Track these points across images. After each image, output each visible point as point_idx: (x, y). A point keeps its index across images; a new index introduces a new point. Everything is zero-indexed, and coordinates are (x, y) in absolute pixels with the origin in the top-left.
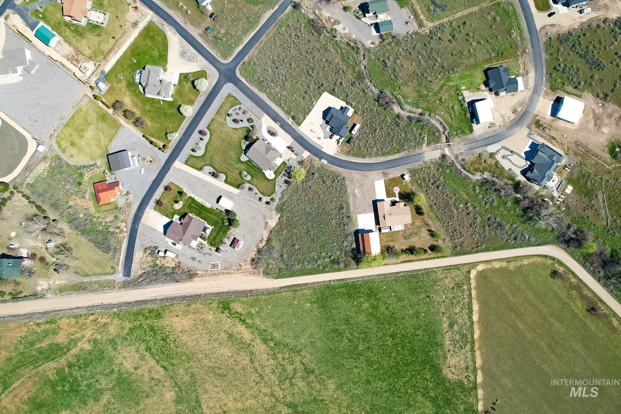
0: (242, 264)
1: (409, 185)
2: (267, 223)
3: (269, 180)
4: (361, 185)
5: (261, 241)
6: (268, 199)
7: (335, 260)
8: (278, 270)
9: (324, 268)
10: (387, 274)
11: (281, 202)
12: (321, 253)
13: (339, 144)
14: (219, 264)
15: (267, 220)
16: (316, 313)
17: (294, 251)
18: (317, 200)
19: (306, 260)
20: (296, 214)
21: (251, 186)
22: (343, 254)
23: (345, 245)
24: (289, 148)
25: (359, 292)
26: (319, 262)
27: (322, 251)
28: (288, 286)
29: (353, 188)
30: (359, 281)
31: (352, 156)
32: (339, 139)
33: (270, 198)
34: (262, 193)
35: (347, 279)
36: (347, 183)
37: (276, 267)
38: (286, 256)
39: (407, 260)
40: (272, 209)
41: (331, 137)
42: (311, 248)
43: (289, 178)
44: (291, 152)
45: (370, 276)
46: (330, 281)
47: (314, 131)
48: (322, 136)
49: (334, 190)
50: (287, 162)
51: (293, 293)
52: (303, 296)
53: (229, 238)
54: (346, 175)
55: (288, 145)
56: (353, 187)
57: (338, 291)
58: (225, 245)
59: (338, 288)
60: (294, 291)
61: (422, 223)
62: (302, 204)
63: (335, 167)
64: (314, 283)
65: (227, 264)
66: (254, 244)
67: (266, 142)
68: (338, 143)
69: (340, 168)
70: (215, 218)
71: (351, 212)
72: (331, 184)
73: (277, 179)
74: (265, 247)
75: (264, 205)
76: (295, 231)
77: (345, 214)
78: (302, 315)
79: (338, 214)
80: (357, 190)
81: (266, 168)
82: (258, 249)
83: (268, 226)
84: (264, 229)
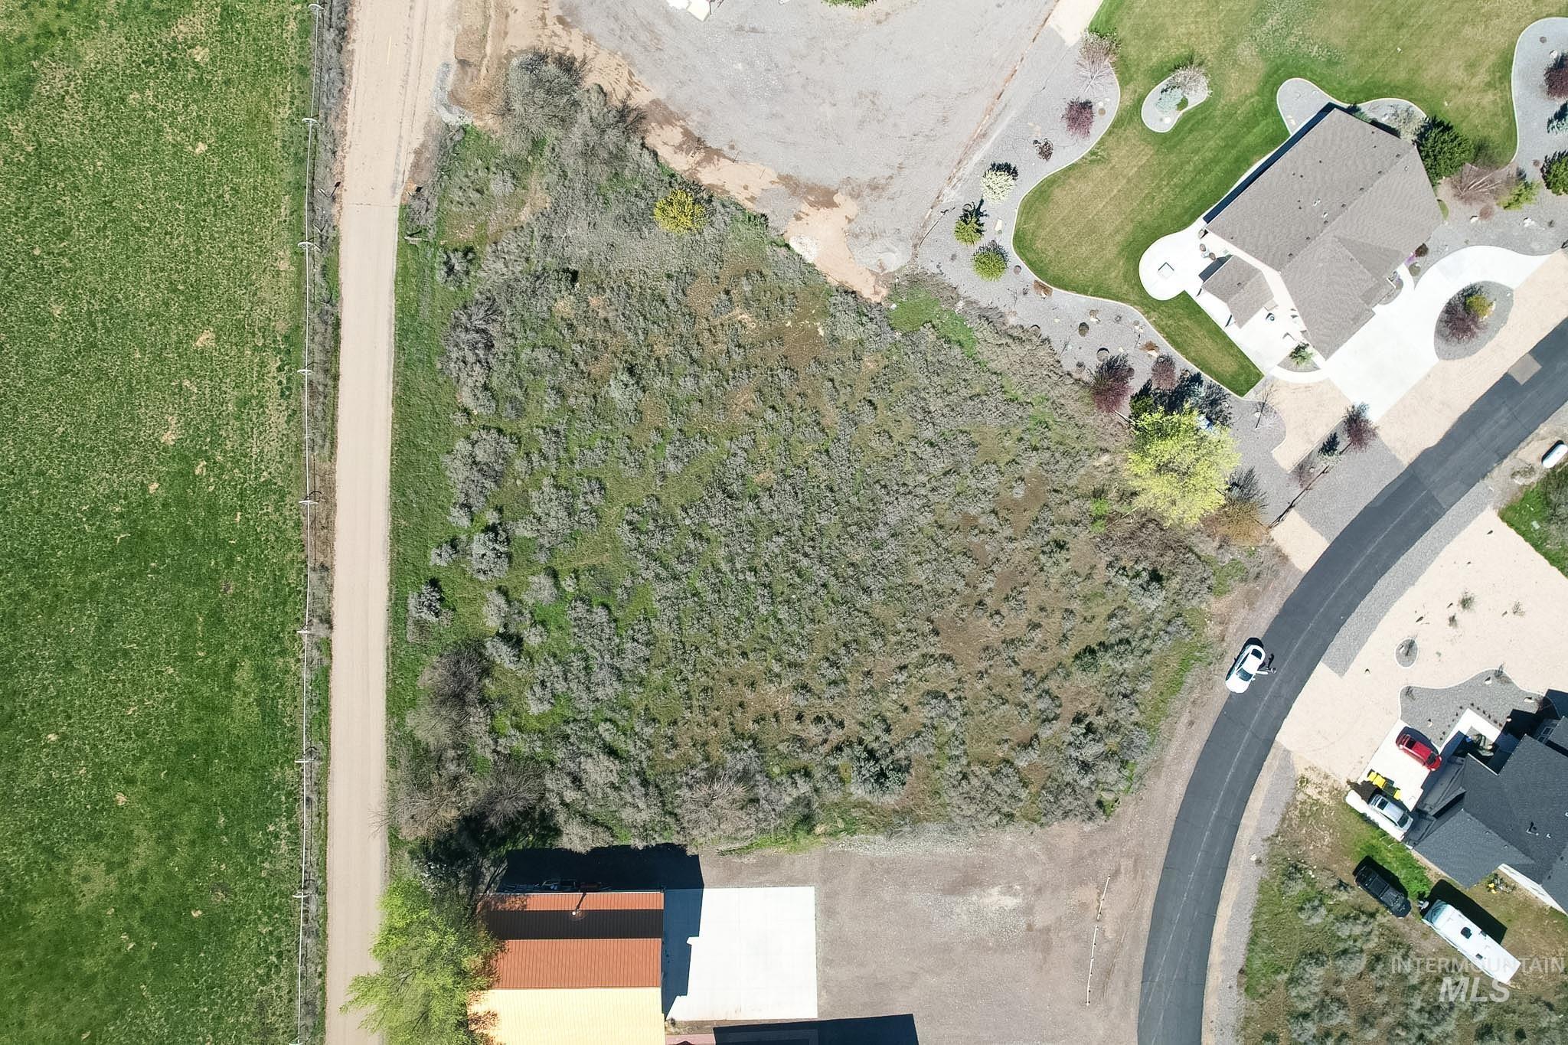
2: (825, 199)
3: (1135, 251)
4: (1041, 940)
5: (694, 142)
6: (1000, 228)
7: (486, 672)
8: (466, 235)
9: (434, 583)
11: (973, 323)
12: (554, 575)
13: (1355, 800)
15: (847, 206)
16: (100, 483)
17: (595, 370)
18: (960, 585)
19: (511, 449)
20: (868, 418)
21: (1100, 126)
22: (520, 744)
23: (588, 765)
24: (1356, 426)
25: (205, 833)
26: (479, 545)
27: (568, 584)
28: (333, 297)
29: (1023, 880)
30: (295, 843)
31: (1263, 887)
32: (1400, 804)
33: (1007, 244)
34: (1042, 194)
35: (322, 754)
36: (1068, 833)
37: (492, 228)
38: (565, 306)
40: (924, 251)
41: (1411, 740)
42: (596, 500)
43: (1145, 391)
44: (1322, 434)
45: (321, 935)
46: (327, 621)
47: (1462, 616)
48: (1424, 674)
49: (1024, 727)
50: (1251, 396)
51: (281, 326)
52: (243, 403)
54: (1124, 829)
55: (1373, 417)
56: (1030, 872)
57: (244, 674)
59: (263, 674)
60: (292, 340)
62: (939, 466)
63: (1196, 747)
64: (325, 493)
66: (681, 95)
67: (1403, 271)
68: (1369, 792)
69: (1180, 789)
71: (842, 844)
72: (1069, 711)
73: (1134, 313)
74: (647, 157)
75: (956, 198)
76: (744, 398)
77: (833, 797)
78: (101, 374)
79: (836, 735)
80: (1010, 902)
81: (1219, 246)
82: (641, 117)
83: (805, 207)
84: (786, 180)
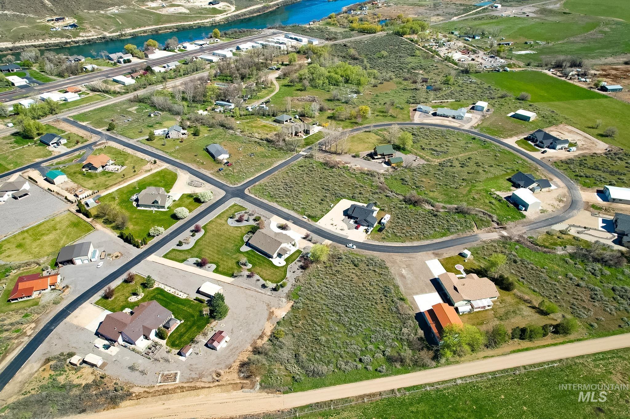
0: (222, 372)
1: (474, 262)
2: (272, 313)
3: (277, 267)
4: (408, 266)
5: (261, 337)
6: (275, 285)
9: (376, 370)
10: (495, 372)
11: (296, 287)
13: (369, 233)
14: (179, 374)
19: (341, 360)
22: (406, 347)
23: (405, 333)
24: (305, 238)
25: (455, 409)
30: (448, 388)
31: (388, 241)
32: (368, 228)
33: (278, 284)
34: (267, 280)
36: (388, 264)
37: (287, 374)
38: (304, 355)
39: (520, 348)
40: (282, 296)
41: (357, 228)
44: (307, 241)
46: (393, 390)
47: (334, 225)
48: (345, 227)
49: (372, 272)
50: (302, 250)
53: (205, 334)
54: (385, 258)
55: (303, 236)
56: (397, 268)
58: (196, 346)
59: (411, 404)
61: (518, 300)
63: (367, 251)
65: (193, 373)
66: (249, 341)
68: (367, 232)
69: (375, 252)
70: (190, 310)
71: (403, 293)
72: (366, 267)
73: (289, 266)
75: (270, 292)
77: (395, 296)
79: (383, 297)
80: (403, 270)
81: (275, 255)
82: (255, 348)
83: (274, 316)
84: (268, 320)
